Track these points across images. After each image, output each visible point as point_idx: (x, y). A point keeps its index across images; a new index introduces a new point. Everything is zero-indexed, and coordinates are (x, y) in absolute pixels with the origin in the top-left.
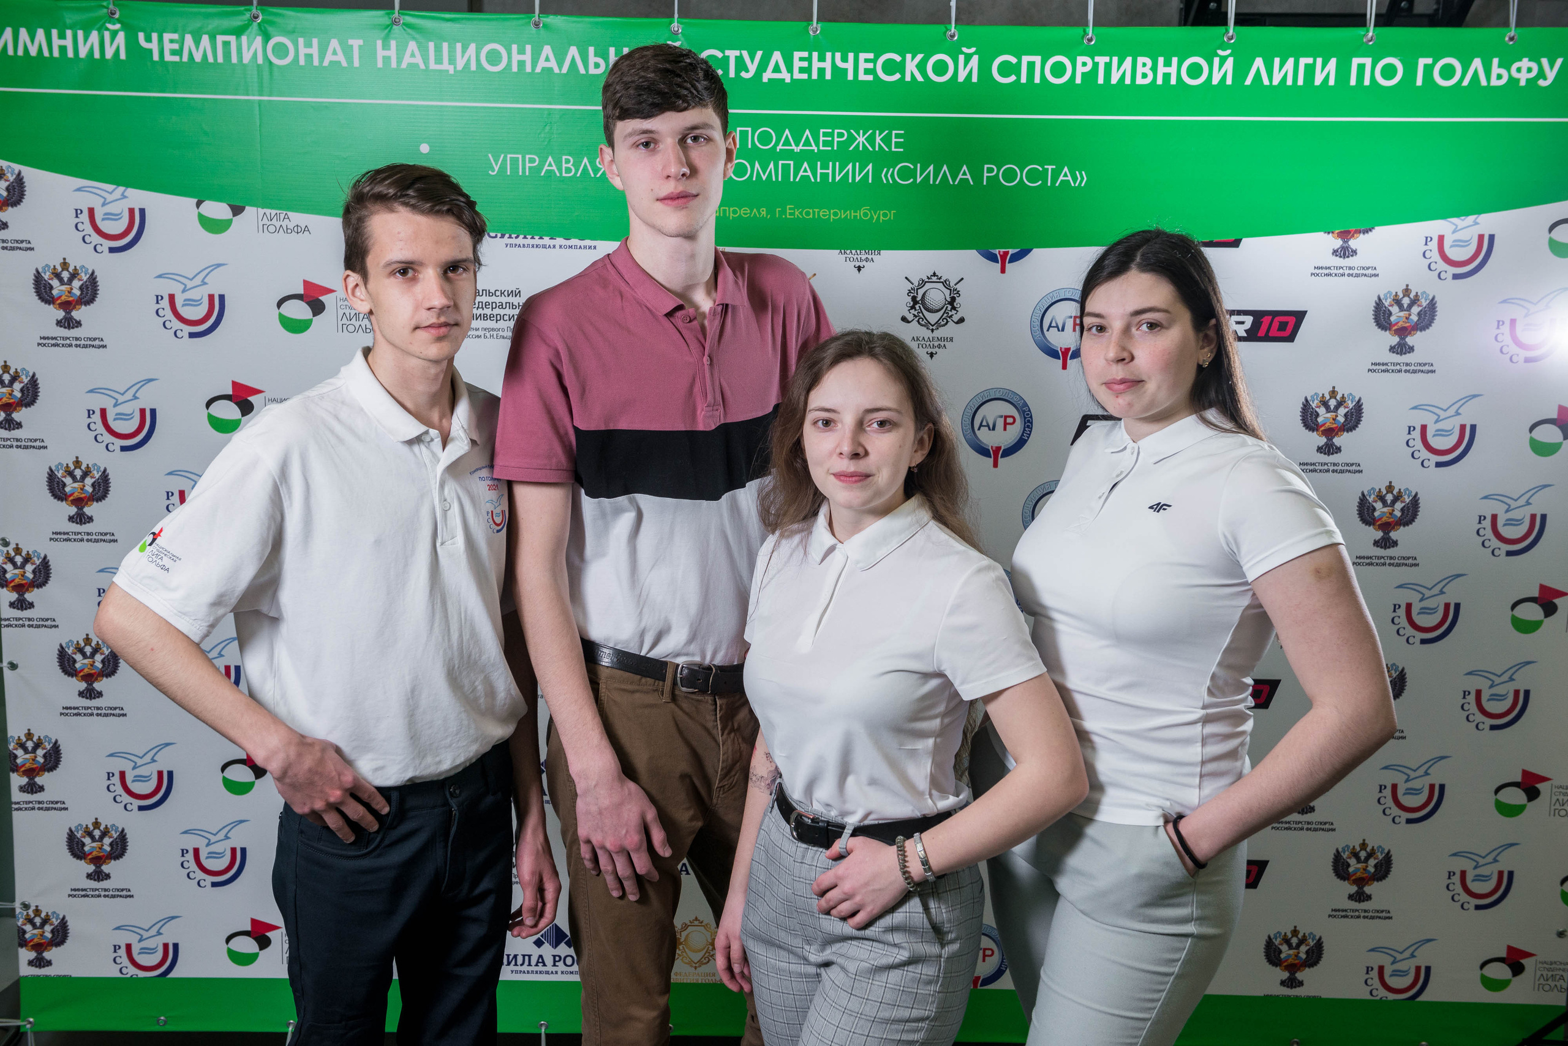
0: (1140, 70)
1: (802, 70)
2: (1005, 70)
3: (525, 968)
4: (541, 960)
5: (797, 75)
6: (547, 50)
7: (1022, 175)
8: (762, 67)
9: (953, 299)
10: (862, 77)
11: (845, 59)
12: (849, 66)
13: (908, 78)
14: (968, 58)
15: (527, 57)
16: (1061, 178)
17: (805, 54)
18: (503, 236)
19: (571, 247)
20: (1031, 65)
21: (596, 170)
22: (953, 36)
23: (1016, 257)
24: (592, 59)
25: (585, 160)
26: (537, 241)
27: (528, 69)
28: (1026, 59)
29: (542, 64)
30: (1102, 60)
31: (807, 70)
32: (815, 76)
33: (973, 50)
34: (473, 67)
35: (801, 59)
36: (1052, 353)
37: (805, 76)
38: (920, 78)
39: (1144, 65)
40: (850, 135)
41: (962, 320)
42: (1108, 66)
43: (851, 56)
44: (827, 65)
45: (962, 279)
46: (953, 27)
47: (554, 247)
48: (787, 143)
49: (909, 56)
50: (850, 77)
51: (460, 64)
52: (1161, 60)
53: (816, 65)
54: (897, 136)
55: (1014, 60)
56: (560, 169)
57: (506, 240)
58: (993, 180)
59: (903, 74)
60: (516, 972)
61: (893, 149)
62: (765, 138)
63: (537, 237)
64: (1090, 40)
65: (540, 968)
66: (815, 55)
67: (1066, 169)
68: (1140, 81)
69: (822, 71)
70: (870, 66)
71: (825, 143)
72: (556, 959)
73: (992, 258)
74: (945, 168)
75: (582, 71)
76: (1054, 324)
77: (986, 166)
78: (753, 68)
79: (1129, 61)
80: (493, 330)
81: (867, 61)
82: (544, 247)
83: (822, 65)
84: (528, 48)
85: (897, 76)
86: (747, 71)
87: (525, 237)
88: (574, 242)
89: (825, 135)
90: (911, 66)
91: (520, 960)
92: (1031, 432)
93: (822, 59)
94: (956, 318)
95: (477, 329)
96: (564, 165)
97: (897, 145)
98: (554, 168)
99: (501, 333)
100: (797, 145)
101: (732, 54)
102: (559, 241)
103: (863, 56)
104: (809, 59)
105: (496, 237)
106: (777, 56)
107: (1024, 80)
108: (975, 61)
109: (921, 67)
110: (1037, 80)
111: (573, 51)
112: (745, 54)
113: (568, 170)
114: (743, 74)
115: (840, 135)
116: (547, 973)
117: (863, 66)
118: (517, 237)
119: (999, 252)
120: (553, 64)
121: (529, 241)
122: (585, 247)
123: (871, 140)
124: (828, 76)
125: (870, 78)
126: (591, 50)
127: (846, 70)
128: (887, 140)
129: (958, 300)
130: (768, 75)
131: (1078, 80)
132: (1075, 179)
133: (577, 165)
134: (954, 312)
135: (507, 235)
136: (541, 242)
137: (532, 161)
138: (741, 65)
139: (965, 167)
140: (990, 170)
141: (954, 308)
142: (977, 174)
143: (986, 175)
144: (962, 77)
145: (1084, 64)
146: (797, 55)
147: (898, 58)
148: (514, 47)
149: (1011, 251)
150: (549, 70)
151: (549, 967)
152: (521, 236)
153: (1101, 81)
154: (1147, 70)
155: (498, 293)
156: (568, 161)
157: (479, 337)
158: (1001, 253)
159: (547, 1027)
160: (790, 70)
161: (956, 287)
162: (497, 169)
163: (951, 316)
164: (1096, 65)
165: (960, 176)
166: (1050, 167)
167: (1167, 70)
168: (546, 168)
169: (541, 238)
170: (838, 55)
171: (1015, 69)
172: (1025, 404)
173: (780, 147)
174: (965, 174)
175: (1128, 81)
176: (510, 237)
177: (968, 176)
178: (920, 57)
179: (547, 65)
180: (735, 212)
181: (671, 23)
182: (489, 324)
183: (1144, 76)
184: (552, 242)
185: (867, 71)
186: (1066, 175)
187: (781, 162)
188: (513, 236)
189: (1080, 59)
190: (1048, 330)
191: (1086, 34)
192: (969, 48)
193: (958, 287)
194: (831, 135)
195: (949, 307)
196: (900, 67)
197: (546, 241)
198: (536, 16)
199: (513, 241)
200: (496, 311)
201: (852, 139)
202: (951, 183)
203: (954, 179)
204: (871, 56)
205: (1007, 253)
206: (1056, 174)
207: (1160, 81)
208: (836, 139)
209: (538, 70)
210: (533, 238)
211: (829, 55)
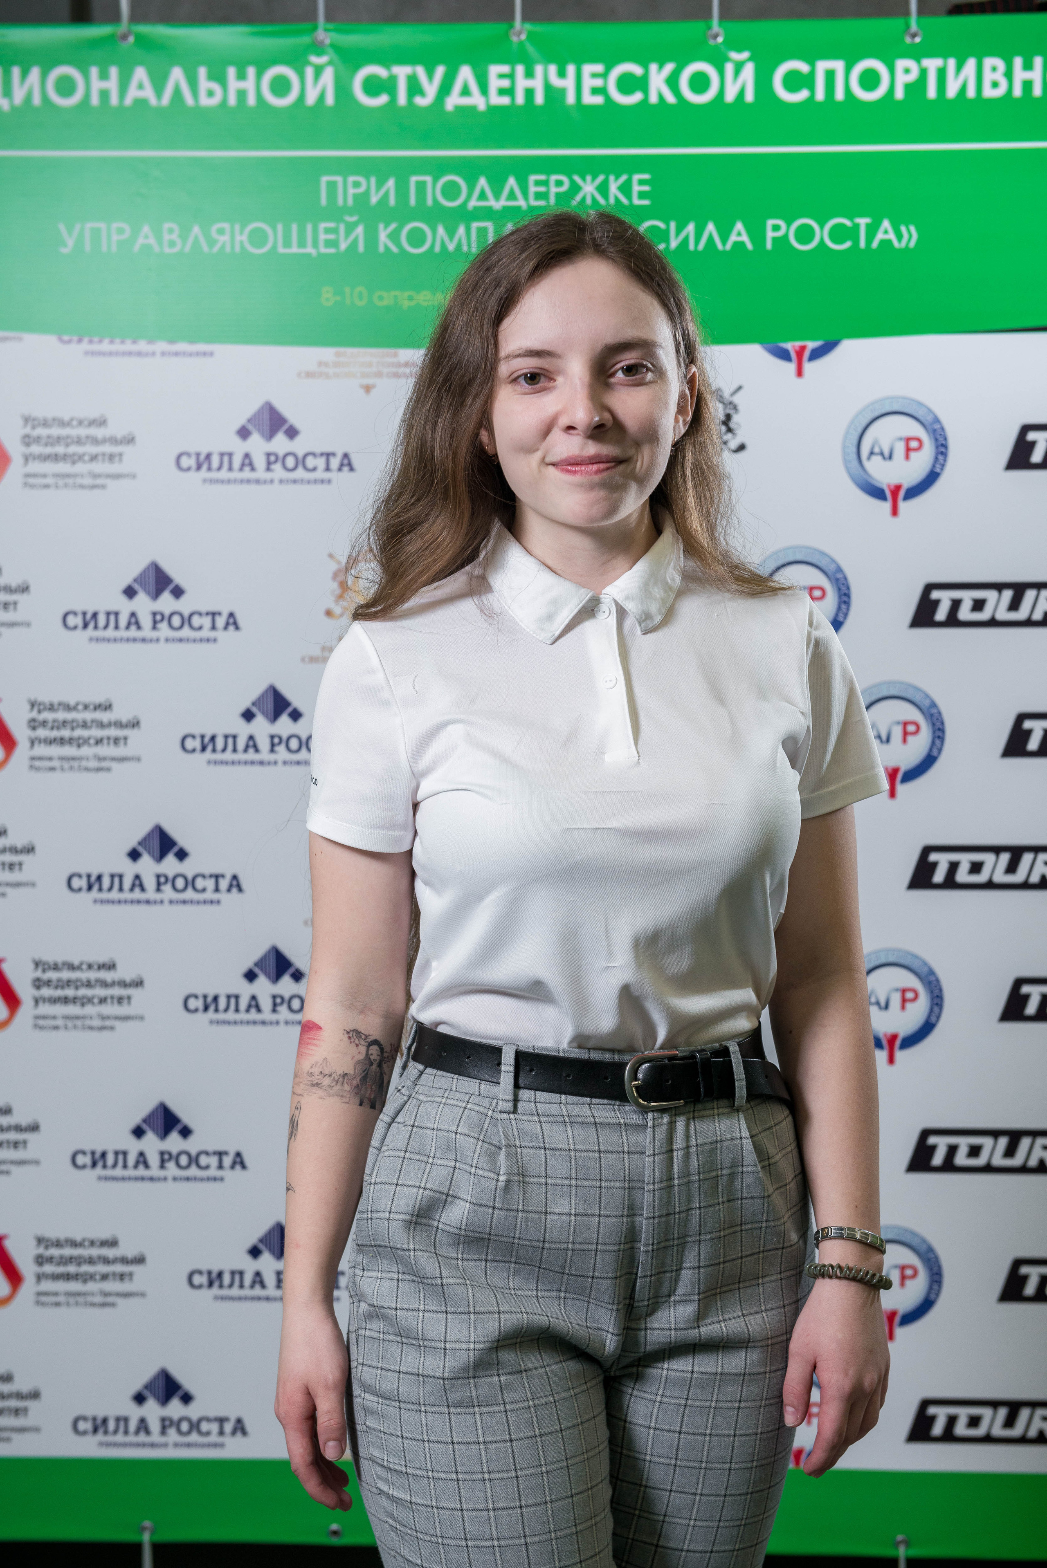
0: (988, 77)
1: (502, 92)
2: (793, 81)
3: (120, 1438)
4: (143, 1426)
5: (497, 100)
6: (140, 74)
7: (822, 234)
8: (445, 89)
9: (728, 417)
10: (589, 99)
11: (562, 74)
12: (569, 83)
13: (653, 99)
14: (739, 67)
15: (112, 84)
16: (880, 236)
17: (505, 69)
18: (80, 341)
19: (177, 354)
20: (830, 75)
21: (212, 242)
22: (715, 37)
23: (817, 354)
24: (204, 84)
25: (196, 230)
26: (129, 346)
27: (114, 100)
28: (822, 66)
29: (133, 93)
30: (932, 64)
31: (509, 92)
32: (520, 99)
33: (745, 55)
34: (37, 100)
35: (501, 76)
36: (877, 493)
37: (505, 101)
38: (670, 98)
39: (994, 69)
40: (573, 183)
41: (742, 448)
42: (942, 73)
43: (571, 69)
44: (537, 84)
45: (740, 388)
46: (715, 23)
47: (154, 354)
48: (483, 196)
49: (653, 67)
50: (571, 99)
51: (19, 96)
52: (1018, 62)
53: (522, 83)
54: (641, 182)
55: (803, 67)
56: (159, 239)
57: (85, 346)
58: (781, 242)
59: (645, 90)
60: (109, 1445)
61: (637, 202)
62: (451, 191)
63: (129, 341)
64: (914, 36)
65: (142, 1438)
66: (520, 69)
67: (886, 224)
68: (989, 92)
69: (530, 93)
70: (599, 82)
71: (539, 196)
72: (166, 1424)
73: (784, 355)
74: (711, 227)
75: (189, 100)
76: (877, 450)
77: (770, 223)
78: (431, 90)
79: (971, 65)
80: (68, 476)
81: (594, 75)
82: (139, 354)
83: (529, 83)
84: (114, 71)
85: (637, 97)
86: (422, 93)
87: (112, 342)
88: (182, 346)
89: (538, 183)
90: (658, 79)
91: (111, 1425)
92: (848, 609)
93: (529, 74)
94: (733, 444)
95: (44, 476)
96: (166, 237)
97: (642, 195)
98: (152, 241)
99: (79, 481)
100: (497, 197)
101: (402, 72)
102: (161, 346)
103: (588, 69)
104: (511, 76)
105: (70, 342)
106: (465, 73)
107: (820, 95)
108: (749, 71)
109: (672, 82)
110: (840, 95)
111: (177, 74)
112: (420, 71)
113: (172, 244)
114: (420, 101)
115: (559, 183)
116: (153, 1445)
117: (588, 83)
118: (100, 341)
119: (794, 347)
120: (148, 93)
121: (117, 347)
122: (198, 354)
123: (603, 189)
124: (539, 99)
125: (599, 100)
126: (202, 72)
127: (563, 91)
128: (626, 189)
129: (736, 419)
130: (453, 101)
131: (899, 94)
132: (899, 237)
133: (184, 237)
134: (730, 435)
135: (86, 340)
136: (134, 348)
137: (121, 231)
138: (415, 88)
139: (739, 226)
140: (776, 228)
141: (729, 430)
142: (757, 235)
143: (770, 234)
144: (730, 96)
145: (907, 71)
146: (495, 70)
147: (636, 69)
148: (94, 71)
149: (811, 345)
150: (141, 103)
151: (156, 1437)
152: (106, 341)
153: (932, 92)
154: (999, 76)
155: (75, 423)
156: (171, 231)
157: (47, 486)
158: (797, 349)
159: (153, 1531)
160: (484, 89)
161: (731, 399)
162: (70, 243)
163: (725, 443)
164: (924, 72)
165: (733, 238)
166: (863, 222)
167: (1028, 75)
168: (141, 241)
169: (134, 342)
170: (553, 69)
171: (808, 81)
172: (839, 570)
173: (473, 203)
174: (739, 234)
175: (971, 93)
176: (91, 342)
177: (745, 238)
178: (669, 67)
179: (141, 94)
180: (411, 298)
181: (315, 29)
182: (63, 467)
183: (995, 85)
184: (150, 348)
185: (595, 91)
186: (886, 231)
187: (475, 225)
188: (96, 339)
189: (901, 64)
190: (869, 458)
191: (908, 27)
192: (739, 50)
193: (736, 399)
194: (545, 183)
195: (724, 428)
196: (641, 83)
197: (142, 346)
198: (124, 25)
199: (96, 347)
200: (73, 449)
201: (575, 188)
202: (720, 246)
203: (724, 239)
204: (599, 68)
205: (803, 348)
206: (872, 231)
207: (1017, 92)
208: (554, 190)
209: (128, 101)
210: (123, 342)
211: (539, 69)
